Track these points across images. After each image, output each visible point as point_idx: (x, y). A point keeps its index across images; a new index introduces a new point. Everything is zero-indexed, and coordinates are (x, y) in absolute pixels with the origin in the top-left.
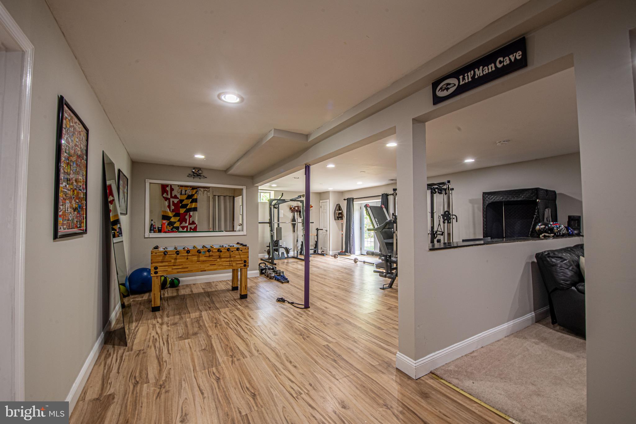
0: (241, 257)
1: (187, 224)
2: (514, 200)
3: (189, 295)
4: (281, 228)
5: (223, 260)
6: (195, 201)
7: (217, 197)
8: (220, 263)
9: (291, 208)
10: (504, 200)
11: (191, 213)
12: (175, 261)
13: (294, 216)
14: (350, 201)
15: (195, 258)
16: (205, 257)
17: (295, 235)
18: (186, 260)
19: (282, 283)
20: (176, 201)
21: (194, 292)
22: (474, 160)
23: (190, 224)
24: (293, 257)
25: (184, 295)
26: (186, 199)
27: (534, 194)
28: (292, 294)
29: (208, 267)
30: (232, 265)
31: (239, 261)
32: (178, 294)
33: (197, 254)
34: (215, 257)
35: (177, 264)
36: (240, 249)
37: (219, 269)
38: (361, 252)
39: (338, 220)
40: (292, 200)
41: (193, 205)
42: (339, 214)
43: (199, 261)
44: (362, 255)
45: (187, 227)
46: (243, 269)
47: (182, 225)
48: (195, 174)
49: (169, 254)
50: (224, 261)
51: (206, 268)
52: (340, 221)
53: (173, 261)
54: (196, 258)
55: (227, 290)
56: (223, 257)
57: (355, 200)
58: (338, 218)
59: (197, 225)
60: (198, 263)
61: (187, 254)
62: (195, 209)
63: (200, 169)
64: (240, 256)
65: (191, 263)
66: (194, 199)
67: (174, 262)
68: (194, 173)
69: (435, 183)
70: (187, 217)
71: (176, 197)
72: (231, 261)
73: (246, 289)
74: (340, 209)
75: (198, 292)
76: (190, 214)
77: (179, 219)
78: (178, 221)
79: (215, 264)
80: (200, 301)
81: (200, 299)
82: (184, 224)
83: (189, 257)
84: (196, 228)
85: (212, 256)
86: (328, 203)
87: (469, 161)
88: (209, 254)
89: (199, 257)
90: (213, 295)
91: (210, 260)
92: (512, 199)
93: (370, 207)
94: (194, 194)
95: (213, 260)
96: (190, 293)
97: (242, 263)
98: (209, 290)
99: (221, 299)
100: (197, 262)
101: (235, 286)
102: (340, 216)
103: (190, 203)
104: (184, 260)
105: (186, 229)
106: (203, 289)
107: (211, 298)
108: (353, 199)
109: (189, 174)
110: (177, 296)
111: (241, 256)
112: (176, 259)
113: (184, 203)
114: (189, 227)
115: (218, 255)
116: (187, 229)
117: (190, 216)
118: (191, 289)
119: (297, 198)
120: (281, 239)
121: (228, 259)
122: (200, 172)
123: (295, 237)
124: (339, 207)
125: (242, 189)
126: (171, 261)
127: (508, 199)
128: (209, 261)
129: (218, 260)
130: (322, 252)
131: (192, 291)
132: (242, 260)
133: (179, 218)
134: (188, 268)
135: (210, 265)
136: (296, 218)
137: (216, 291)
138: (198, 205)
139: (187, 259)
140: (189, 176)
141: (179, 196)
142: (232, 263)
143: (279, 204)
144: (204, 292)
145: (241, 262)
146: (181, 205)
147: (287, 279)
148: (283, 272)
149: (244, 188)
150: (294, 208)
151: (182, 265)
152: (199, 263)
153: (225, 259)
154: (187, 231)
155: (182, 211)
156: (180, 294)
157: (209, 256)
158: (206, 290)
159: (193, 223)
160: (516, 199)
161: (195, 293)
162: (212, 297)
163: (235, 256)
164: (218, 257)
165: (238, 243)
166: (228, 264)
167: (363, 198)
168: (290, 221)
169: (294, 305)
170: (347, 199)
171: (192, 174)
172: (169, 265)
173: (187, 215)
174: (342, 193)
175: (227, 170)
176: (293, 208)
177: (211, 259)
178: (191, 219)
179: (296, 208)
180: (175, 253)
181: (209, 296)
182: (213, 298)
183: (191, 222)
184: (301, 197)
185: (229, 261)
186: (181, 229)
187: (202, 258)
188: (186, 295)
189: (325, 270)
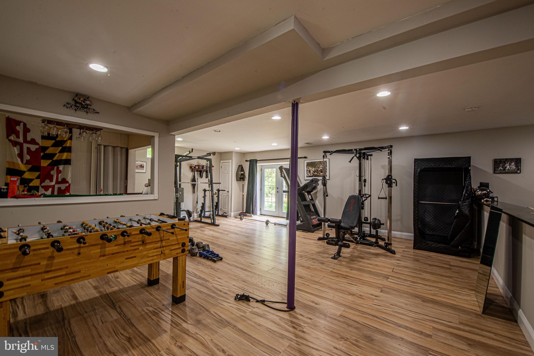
0: (177, 239)
1: (53, 183)
2: (447, 167)
3: (72, 307)
4: (183, 188)
5: (148, 247)
6: (69, 150)
7: (102, 147)
8: (145, 253)
9: (191, 167)
10: (437, 166)
11: (61, 168)
12: (49, 262)
13: (194, 176)
14: (253, 163)
15: (97, 251)
16: (116, 245)
17: (195, 197)
18: (76, 257)
19: (215, 261)
20: (33, 148)
21: (81, 300)
22: (408, 128)
23: (57, 182)
24: (196, 221)
25: (61, 310)
26: (52, 146)
27: (466, 162)
28: (244, 281)
29: (122, 262)
30: (164, 253)
31: (175, 244)
32: (48, 308)
33: (101, 242)
34: (135, 244)
35: (53, 268)
36: (177, 226)
37: (142, 263)
38: (261, 213)
39: (240, 181)
40: (199, 158)
41: (65, 156)
42: (242, 174)
43: (104, 256)
44: (261, 215)
45: (53, 187)
46: (181, 257)
47: (43, 184)
48: (78, 105)
49: (34, 250)
50: (150, 249)
51: (118, 267)
52: (241, 182)
53: (44, 263)
54: (99, 250)
55: (139, 285)
56: (150, 241)
57: (258, 162)
58: (240, 178)
59: (70, 185)
60: (101, 258)
61: (78, 245)
62: (67, 162)
63: (88, 98)
64: (176, 236)
65: (87, 261)
66: (66, 147)
67: (47, 265)
68: (78, 103)
69: (375, 147)
70: (54, 173)
71: (33, 142)
72: (163, 247)
73: (183, 287)
74: (242, 170)
75: (88, 298)
76: (58, 168)
77: (39, 175)
78: (38, 178)
79: (135, 257)
80: (100, 324)
81: (98, 317)
82: (47, 183)
83: (82, 250)
84: (68, 189)
85: (130, 242)
86: (231, 163)
87: (404, 128)
88: (124, 239)
89: (103, 247)
90: (120, 301)
91: (126, 250)
92: (445, 166)
93: (285, 169)
94: (66, 141)
95: (131, 250)
96: (73, 302)
97: (179, 248)
98: (109, 290)
99: (140, 309)
100: (100, 256)
101: (154, 278)
102: (242, 177)
103: (60, 152)
104: (71, 258)
105: (50, 189)
106: (96, 288)
107: (119, 310)
108: (256, 161)
109: (68, 103)
110: (46, 313)
111: (178, 237)
112: (52, 258)
113: (47, 152)
114: (57, 186)
115: (140, 239)
116: (53, 192)
117: (59, 172)
118: (72, 292)
119: (206, 156)
120: (183, 202)
121: (159, 245)
122: (88, 102)
123: (195, 198)
124: (241, 168)
125: (153, 137)
126: (39, 264)
127: (441, 166)
128: (124, 252)
129: (141, 248)
130: (224, 214)
131: (75, 297)
132: (179, 244)
133: (40, 173)
134: (80, 272)
135: (126, 259)
136: (196, 178)
137: (121, 291)
138: (73, 156)
139: (79, 254)
140: (67, 105)
141: (39, 140)
142: (164, 250)
143: (181, 161)
144: (101, 296)
145: (177, 247)
146: (42, 154)
147: (218, 255)
148: (208, 245)
149: (156, 135)
150: (195, 167)
151: (67, 267)
152: (105, 258)
153: (152, 246)
154: (52, 195)
155: (45, 163)
156: (52, 309)
157: (125, 243)
158: (102, 290)
159: (64, 181)
160: (449, 166)
161: (84, 302)
162: (120, 307)
163: (168, 238)
164: (141, 243)
165: (162, 214)
166: (157, 252)
167: (268, 160)
168: (189, 181)
169: (266, 303)
170: (250, 161)
171: (73, 103)
172: (34, 272)
173: (54, 169)
174: (243, 154)
175: (132, 106)
176: (193, 167)
177: (128, 247)
178: (60, 175)
179: (197, 167)
180: (49, 245)
181: (113, 306)
182: (124, 309)
183: (60, 180)
184: (210, 155)
185: (160, 247)
186: (42, 191)
187: (111, 248)
188: (65, 308)
189: (247, 237)
